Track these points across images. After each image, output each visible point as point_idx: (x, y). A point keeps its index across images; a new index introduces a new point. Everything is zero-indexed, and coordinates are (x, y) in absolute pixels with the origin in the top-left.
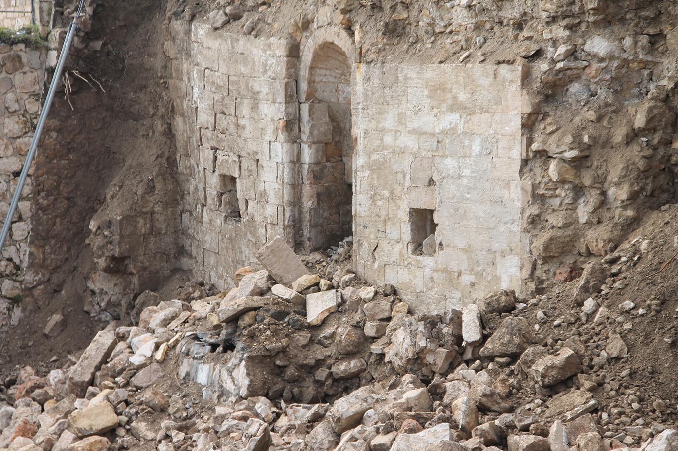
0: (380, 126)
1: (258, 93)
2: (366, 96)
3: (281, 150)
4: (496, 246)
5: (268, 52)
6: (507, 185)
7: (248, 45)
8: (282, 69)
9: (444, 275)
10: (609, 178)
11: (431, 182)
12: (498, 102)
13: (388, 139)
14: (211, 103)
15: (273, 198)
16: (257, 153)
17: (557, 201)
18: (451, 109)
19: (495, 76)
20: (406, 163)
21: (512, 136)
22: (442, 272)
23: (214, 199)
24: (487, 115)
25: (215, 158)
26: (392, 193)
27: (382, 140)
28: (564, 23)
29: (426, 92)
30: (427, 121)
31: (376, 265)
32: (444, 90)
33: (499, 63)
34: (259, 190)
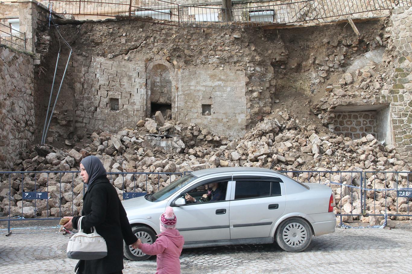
0: (189, 84)
1: (131, 76)
2: (182, 77)
3: (143, 91)
4: (236, 112)
5: (136, 65)
6: (241, 98)
7: (127, 63)
8: (143, 70)
9: (216, 120)
10: (266, 97)
11: (210, 98)
12: (237, 79)
13: (192, 88)
14: (107, 78)
15: (138, 103)
16: (130, 92)
17: (255, 102)
18: (219, 80)
19: (235, 73)
20: (200, 94)
21: (243, 87)
22: (215, 119)
23: (104, 105)
24: (233, 82)
25: (108, 94)
26: (194, 101)
27: (189, 88)
28: (253, 63)
29: (208, 76)
30: (209, 83)
31: (187, 119)
32: (216, 76)
33: (238, 70)
34: (131, 102)
